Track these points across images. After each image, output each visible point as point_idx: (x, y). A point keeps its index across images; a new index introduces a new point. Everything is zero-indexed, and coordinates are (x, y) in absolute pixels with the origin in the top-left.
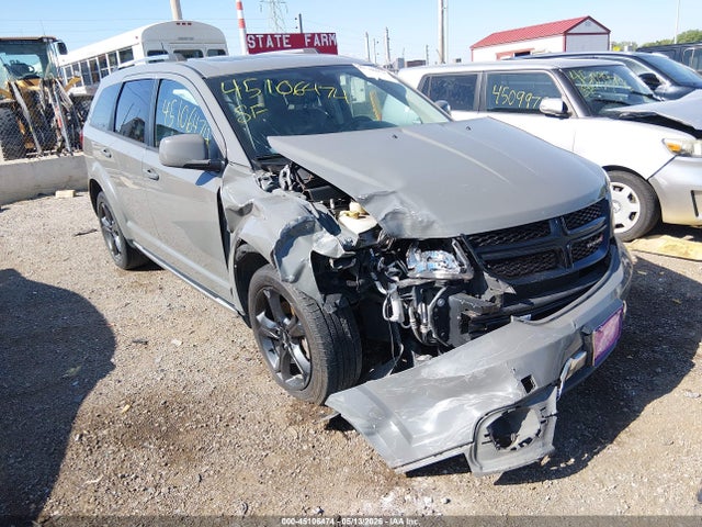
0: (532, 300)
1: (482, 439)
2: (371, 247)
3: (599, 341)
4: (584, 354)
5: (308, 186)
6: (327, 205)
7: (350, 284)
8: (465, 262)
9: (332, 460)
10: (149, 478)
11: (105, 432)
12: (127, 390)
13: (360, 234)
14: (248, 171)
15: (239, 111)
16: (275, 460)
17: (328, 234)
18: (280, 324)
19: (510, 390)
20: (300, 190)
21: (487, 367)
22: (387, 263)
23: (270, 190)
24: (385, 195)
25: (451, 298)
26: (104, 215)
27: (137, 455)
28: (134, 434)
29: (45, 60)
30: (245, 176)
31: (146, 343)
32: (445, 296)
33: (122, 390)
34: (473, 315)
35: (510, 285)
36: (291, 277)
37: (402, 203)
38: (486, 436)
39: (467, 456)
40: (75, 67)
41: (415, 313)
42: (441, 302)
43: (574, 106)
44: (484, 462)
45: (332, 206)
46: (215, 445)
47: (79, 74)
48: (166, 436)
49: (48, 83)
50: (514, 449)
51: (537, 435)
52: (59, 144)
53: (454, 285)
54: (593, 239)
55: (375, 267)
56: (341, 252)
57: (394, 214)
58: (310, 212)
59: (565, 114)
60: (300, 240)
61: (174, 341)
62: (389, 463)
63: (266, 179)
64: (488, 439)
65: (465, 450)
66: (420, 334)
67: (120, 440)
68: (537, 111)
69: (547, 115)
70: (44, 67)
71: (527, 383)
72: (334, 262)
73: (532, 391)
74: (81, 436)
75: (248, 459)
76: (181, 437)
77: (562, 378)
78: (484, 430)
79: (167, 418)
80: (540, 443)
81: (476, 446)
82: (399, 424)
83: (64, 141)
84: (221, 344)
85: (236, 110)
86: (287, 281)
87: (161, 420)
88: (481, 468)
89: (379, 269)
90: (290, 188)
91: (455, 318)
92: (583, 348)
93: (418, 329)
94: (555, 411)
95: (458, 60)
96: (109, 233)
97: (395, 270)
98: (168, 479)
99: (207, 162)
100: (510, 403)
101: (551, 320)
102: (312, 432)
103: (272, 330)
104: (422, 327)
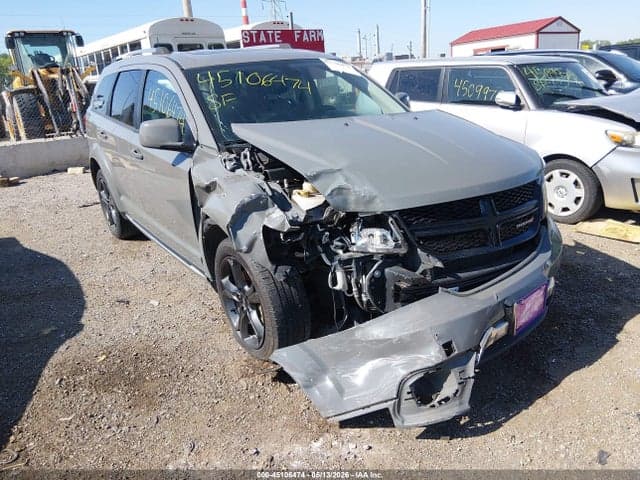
0: (459, 274)
1: (405, 395)
2: (318, 222)
3: (521, 313)
4: (507, 324)
5: (267, 167)
6: (282, 184)
7: (298, 255)
8: (400, 238)
9: (273, 409)
10: (114, 418)
11: (82, 378)
12: (106, 342)
13: (307, 211)
14: (215, 153)
15: (211, 99)
16: (225, 407)
17: (278, 210)
18: (241, 289)
19: (433, 353)
20: (260, 171)
21: (412, 332)
22: (332, 238)
23: (233, 170)
24: (332, 172)
25: (387, 270)
26: (102, 189)
27: (106, 398)
28: (106, 381)
29: (64, 52)
30: (212, 157)
31: (128, 302)
32: (381, 268)
33: (101, 342)
34: (404, 285)
35: (440, 260)
36: (244, 248)
37: (347, 180)
38: (409, 393)
39: (391, 409)
40: (91, 57)
41: (357, 283)
42: (377, 273)
43: (527, 99)
44: (405, 417)
45: (286, 185)
46: (174, 392)
47: (95, 64)
48: (133, 383)
49: (65, 72)
50: (433, 406)
51: (455, 395)
52: (75, 126)
53: (390, 259)
54: (524, 219)
55: (320, 241)
56: (287, 227)
57: (340, 190)
58: (264, 190)
59: (518, 106)
60: (254, 215)
61: (152, 302)
62: (322, 413)
63: (231, 160)
64: (410, 396)
65: (389, 405)
66: (361, 301)
67: (94, 385)
68: (492, 103)
69: (503, 107)
70: (64, 58)
71: (447, 347)
72: (284, 236)
73: (452, 355)
74: (62, 380)
75: (201, 405)
76: (146, 384)
77: (482, 344)
78: (407, 388)
79: (136, 368)
80: (457, 402)
81: (399, 402)
82: (333, 380)
83: (78, 123)
84: (193, 305)
85: (208, 99)
86: (241, 251)
87: (131, 369)
88: (403, 422)
89: (324, 242)
90: (251, 169)
91: (390, 288)
92: (504, 319)
93: (360, 298)
94: (472, 374)
95: (443, 55)
96: (106, 206)
97: (340, 244)
98: (129, 419)
99: (180, 144)
100: (430, 365)
101: (477, 292)
102: (260, 384)
103: (234, 294)
104: (363, 295)
